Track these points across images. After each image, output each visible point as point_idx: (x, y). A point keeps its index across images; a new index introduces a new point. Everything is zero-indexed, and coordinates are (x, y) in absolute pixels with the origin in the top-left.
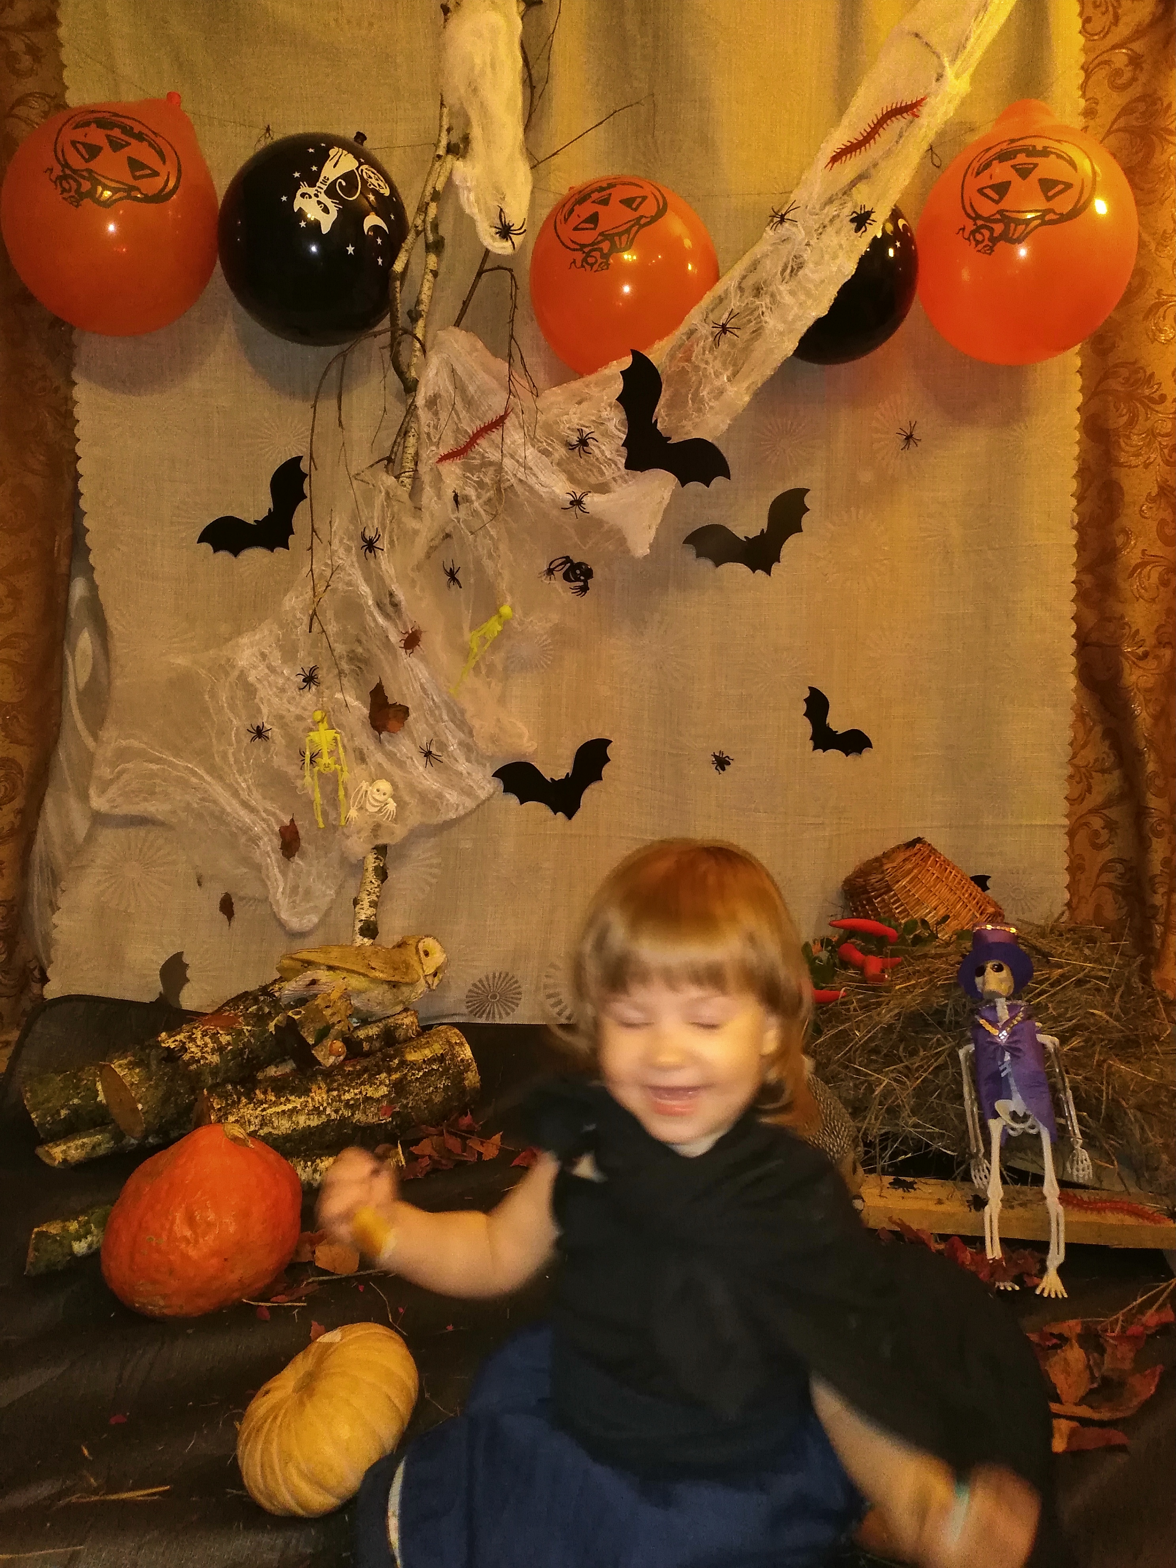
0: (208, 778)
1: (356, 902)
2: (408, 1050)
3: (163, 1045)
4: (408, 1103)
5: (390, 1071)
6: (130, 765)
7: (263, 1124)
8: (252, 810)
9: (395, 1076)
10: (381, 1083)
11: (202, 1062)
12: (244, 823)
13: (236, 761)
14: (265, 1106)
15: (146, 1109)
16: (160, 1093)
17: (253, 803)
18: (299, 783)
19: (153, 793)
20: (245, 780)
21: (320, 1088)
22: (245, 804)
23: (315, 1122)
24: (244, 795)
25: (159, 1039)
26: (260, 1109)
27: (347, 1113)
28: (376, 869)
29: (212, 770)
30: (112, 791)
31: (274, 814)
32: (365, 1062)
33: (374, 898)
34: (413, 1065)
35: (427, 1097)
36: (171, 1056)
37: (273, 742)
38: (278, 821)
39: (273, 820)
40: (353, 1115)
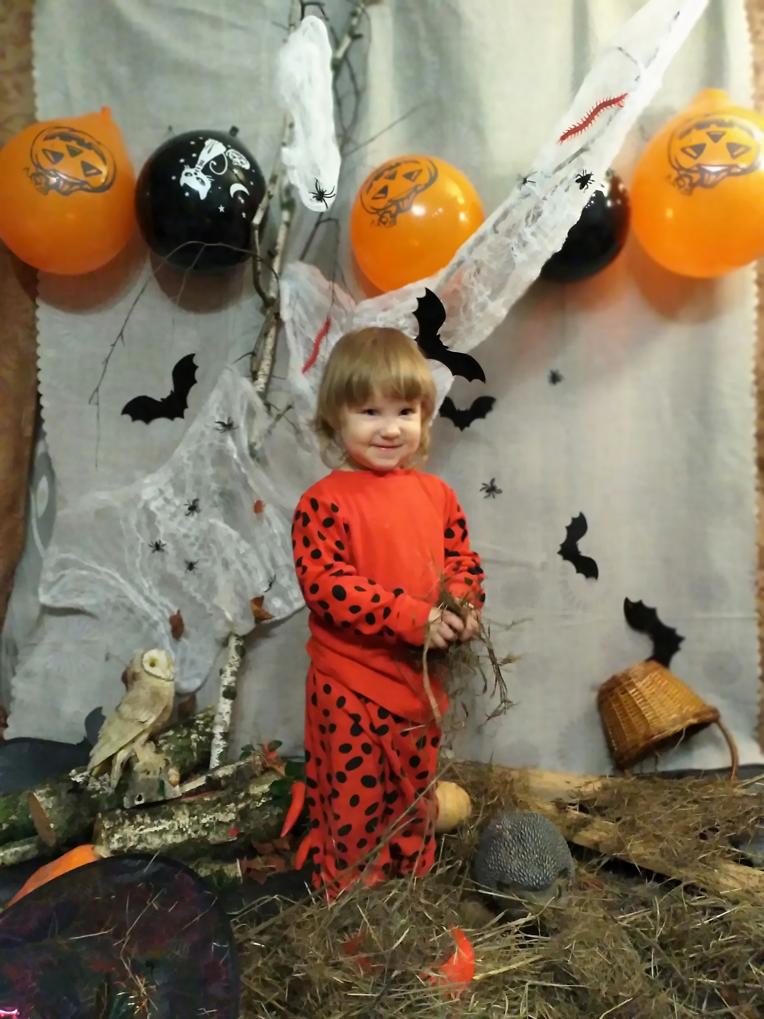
0: (122, 581)
1: (222, 672)
2: (252, 786)
3: (73, 779)
4: (250, 826)
5: (237, 802)
6: (67, 572)
7: (140, 840)
8: (153, 604)
9: (241, 806)
10: (231, 811)
11: (101, 792)
12: (147, 613)
13: (142, 568)
14: (142, 827)
15: (56, 827)
16: (67, 816)
17: (153, 598)
18: (185, 584)
19: (83, 592)
20: (147, 581)
21: (184, 814)
22: (147, 599)
23: (179, 839)
24: (147, 593)
25: (70, 774)
26: (138, 829)
27: (204, 833)
28: (237, 647)
29: (124, 574)
30: (55, 590)
31: (167, 606)
32: (220, 794)
33: (234, 669)
34: (255, 798)
35: (265, 822)
36: (77, 789)
37: (167, 553)
38: (170, 610)
39: (166, 610)
40: (208, 834)
